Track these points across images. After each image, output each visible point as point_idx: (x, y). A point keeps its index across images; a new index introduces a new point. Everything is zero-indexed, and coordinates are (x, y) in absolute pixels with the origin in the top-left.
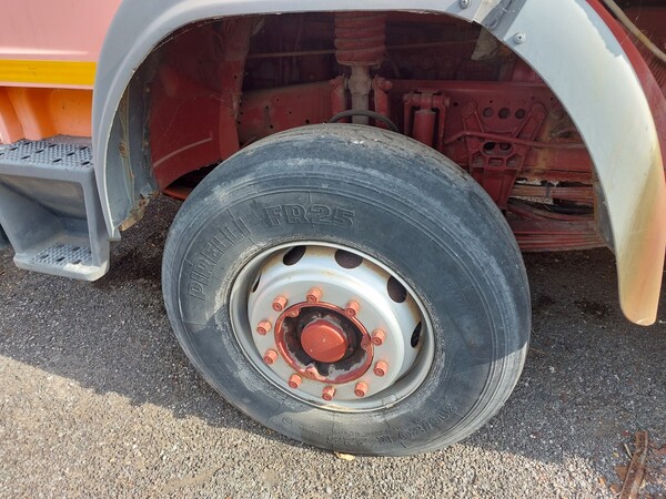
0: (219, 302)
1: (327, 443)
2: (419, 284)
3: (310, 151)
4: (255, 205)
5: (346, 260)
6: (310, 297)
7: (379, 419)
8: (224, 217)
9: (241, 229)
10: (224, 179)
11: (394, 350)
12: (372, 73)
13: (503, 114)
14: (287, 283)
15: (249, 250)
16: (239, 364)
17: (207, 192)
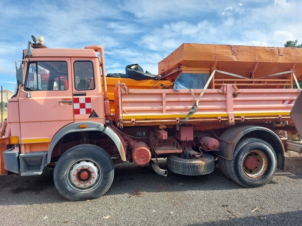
0: (66, 173)
1: (84, 198)
2: (98, 162)
3: (82, 146)
4: (74, 154)
5: (87, 161)
6: (83, 167)
7: (93, 190)
8: (69, 157)
9: (71, 158)
10: (69, 152)
11: (95, 175)
12: (87, 138)
13: (107, 143)
14: (78, 167)
15: (73, 162)
16: (68, 185)
17: (66, 154)
